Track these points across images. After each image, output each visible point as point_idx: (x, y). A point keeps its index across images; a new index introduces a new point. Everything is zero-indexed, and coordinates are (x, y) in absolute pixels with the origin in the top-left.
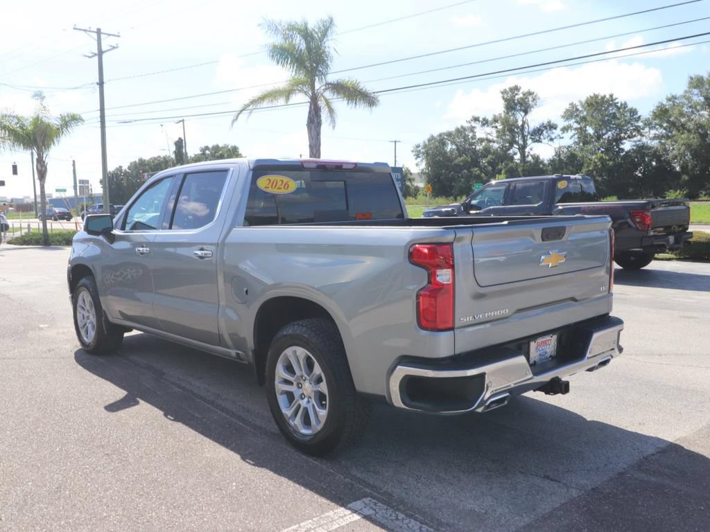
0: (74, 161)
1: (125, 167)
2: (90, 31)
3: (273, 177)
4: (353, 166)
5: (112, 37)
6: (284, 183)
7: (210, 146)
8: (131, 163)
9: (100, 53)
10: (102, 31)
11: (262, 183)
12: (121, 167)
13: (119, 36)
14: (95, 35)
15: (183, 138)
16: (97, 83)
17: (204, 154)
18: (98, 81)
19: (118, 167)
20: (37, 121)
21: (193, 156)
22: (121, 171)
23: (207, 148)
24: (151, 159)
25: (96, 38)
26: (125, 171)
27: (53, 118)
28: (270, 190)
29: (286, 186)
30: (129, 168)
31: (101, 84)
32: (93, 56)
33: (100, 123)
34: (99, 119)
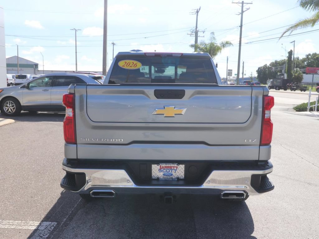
0: (243, 62)
1: (268, 64)
2: (239, 3)
3: (128, 61)
4: (180, 55)
5: (249, 4)
6: (134, 64)
7: (311, 54)
8: (271, 63)
9: (243, 12)
10: (244, 2)
11: (121, 64)
12: (266, 64)
13: (252, 3)
14: (241, 5)
15: (293, 50)
16: (240, 26)
17: (307, 58)
18: (240, 25)
19: (265, 64)
20: (212, 45)
21: (302, 59)
22: (266, 67)
23: (310, 55)
24: (281, 60)
25: (241, 6)
26: (268, 66)
27: (218, 43)
28: (125, 67)
29: (136, 65)
30: (270, 65)
31: (241, 26)
32: (240, 14)
33: (239, 44)
34: (239, 42)
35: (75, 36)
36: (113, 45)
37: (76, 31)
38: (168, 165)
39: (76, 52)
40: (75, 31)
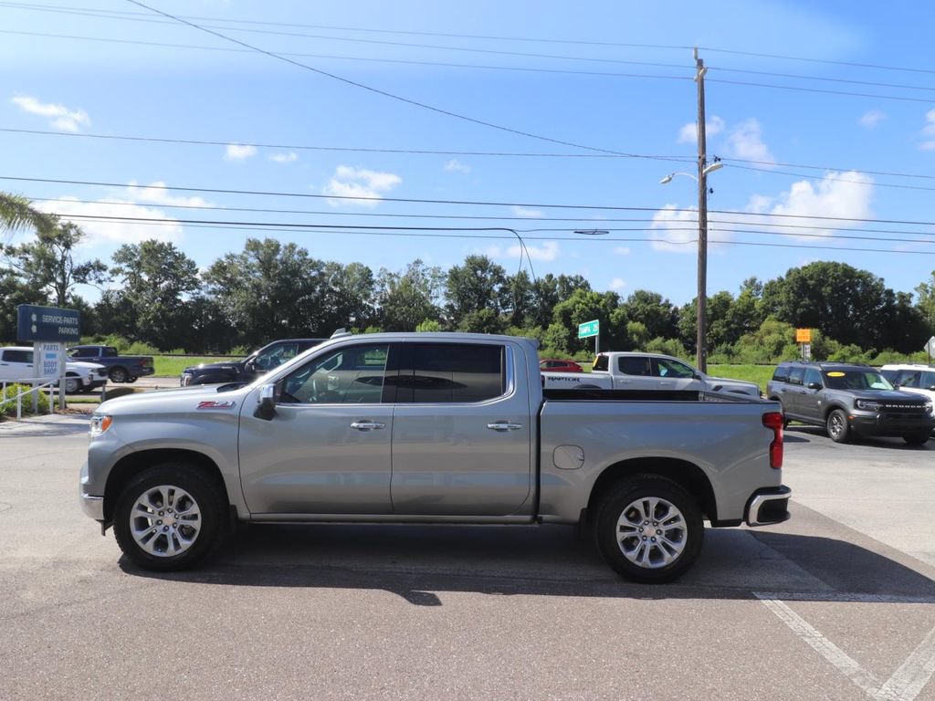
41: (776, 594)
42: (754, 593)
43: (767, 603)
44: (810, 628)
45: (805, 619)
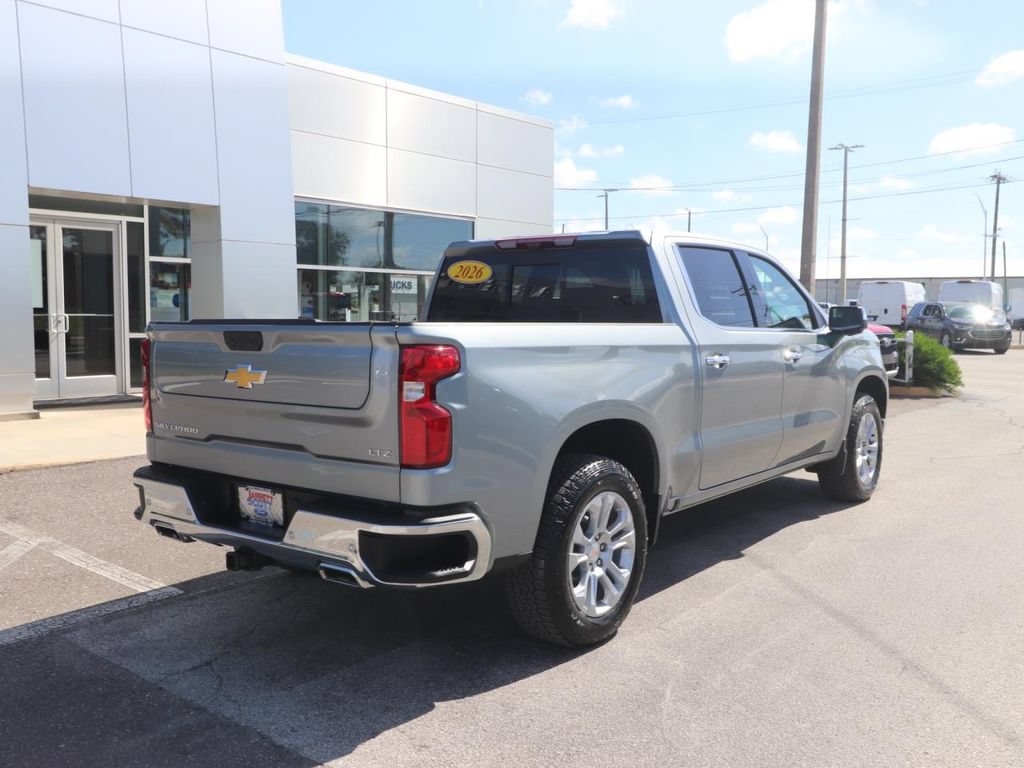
4: (571, 241)
35: (843, 167)
36: (998, 183)
37: (847, 150)
38: (258, 492)
39: (844, 220)
40: (843, 150)
41: (151, 600)
42: (181, 592)
43: (158, 584)
44: (101, 572)
45: (107, 579)
